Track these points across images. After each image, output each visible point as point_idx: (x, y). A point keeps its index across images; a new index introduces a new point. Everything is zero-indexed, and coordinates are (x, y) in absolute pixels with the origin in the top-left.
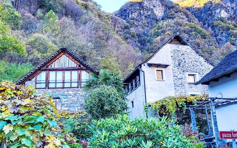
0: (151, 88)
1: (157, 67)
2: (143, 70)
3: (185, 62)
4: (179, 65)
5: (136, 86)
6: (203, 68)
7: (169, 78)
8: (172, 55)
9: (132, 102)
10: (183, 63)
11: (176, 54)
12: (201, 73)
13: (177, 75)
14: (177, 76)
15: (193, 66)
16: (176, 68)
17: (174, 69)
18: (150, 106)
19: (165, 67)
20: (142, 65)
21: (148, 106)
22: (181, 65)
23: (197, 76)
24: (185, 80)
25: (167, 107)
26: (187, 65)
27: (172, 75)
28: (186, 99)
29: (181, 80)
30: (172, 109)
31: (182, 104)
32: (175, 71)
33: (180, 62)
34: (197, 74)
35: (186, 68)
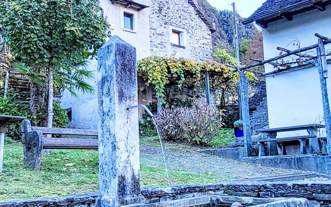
1: (126, 6)
3: (168, 8)
4: (160, 10)
6: (193, 24)
7: (143, 30)
10: (165, 8)
12: (190, 31)
13: (155, 27)
14: (155, 30)
15: (180, 17)
16: (155, 16)
17: (151, 16)
19: (138, 10)
22: (163, 12)
23: (185, 35)
24: (167, 39)
25: (151, 75)
26: (171, 14)
27: (148, 27)
28: (183, 64)
29: (160, 37)
30: (159, 79)
31: (176, 72)
32: (153, 20)
33: (162, 6)
34: (185, 31)
35: (170, 19)
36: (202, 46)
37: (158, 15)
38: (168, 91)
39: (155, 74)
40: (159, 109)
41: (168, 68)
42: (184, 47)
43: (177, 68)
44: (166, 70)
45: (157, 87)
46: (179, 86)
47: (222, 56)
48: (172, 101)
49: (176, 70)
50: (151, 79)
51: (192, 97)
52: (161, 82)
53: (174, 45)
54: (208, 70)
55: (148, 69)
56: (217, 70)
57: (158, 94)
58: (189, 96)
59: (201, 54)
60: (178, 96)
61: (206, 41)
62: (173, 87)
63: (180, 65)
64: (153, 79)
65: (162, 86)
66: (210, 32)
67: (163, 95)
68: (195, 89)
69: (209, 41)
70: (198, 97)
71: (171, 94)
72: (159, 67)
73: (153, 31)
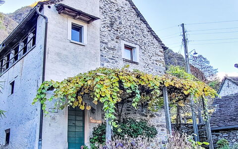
0: (58, 54)
1: (74, 17)
2: (45, 15)
3: (120, 23)
4: (112, 25)
5: (25, 51)
6: (146, 40)
7: (93, 43)
8: (102, 6)
9: (13, 84)
10: (117, 23)
11: (107, 6)
12: (143, 47)
13: (106, 41)
14: (106, 43)
15: (132, 33)
16: (106, 29)
17: (102, 29)
18: (51, 88)
19: (88, 22)
20: (45, 6)
21: (47, 87)
22: (115, 27)
23: (137, 52)
24: (119, 53)
25: (98, 91)
26: (123, 29)
27: (99, 40)
28: (138, 77)
29: (112, 52)
30: (109, 96)
31: (130, 88)
32: (104, 34)
33: (113, 20)
34: (137, 47)
35: (122, 33)
36: (155, 62)
37: (109, 29)
38: (120, 110)
39: (103, 89)
40: (109, 135)
41: (120, 82)
42: (137, 63)
43: (131, 82)
44: (118, 85)
45: (106, 106)
46: (134, 105)
47: (176, 72)
48: (125, 122)
49: (129, 85)
50: (98, 96)
51: (146, 116)
52: (111, 100)
53: (127, 61)
54: (167, 85)
55: (95, 83)
56: (177, 86)
57: (107, 116)
58: (143, 115)
59: (154, 70)
60: (131, 116)
61: (159, 58)
62: (125, 105)
63: (135, 79)
64: (101, 96)
65: (112, 104)
66: (162, 50)
67: (113, 117)
68: (149, 108)
69: (162, 58)
70: (152, 116)
71: (123, 113)
72: (108, 81)
73: (104, 45)
